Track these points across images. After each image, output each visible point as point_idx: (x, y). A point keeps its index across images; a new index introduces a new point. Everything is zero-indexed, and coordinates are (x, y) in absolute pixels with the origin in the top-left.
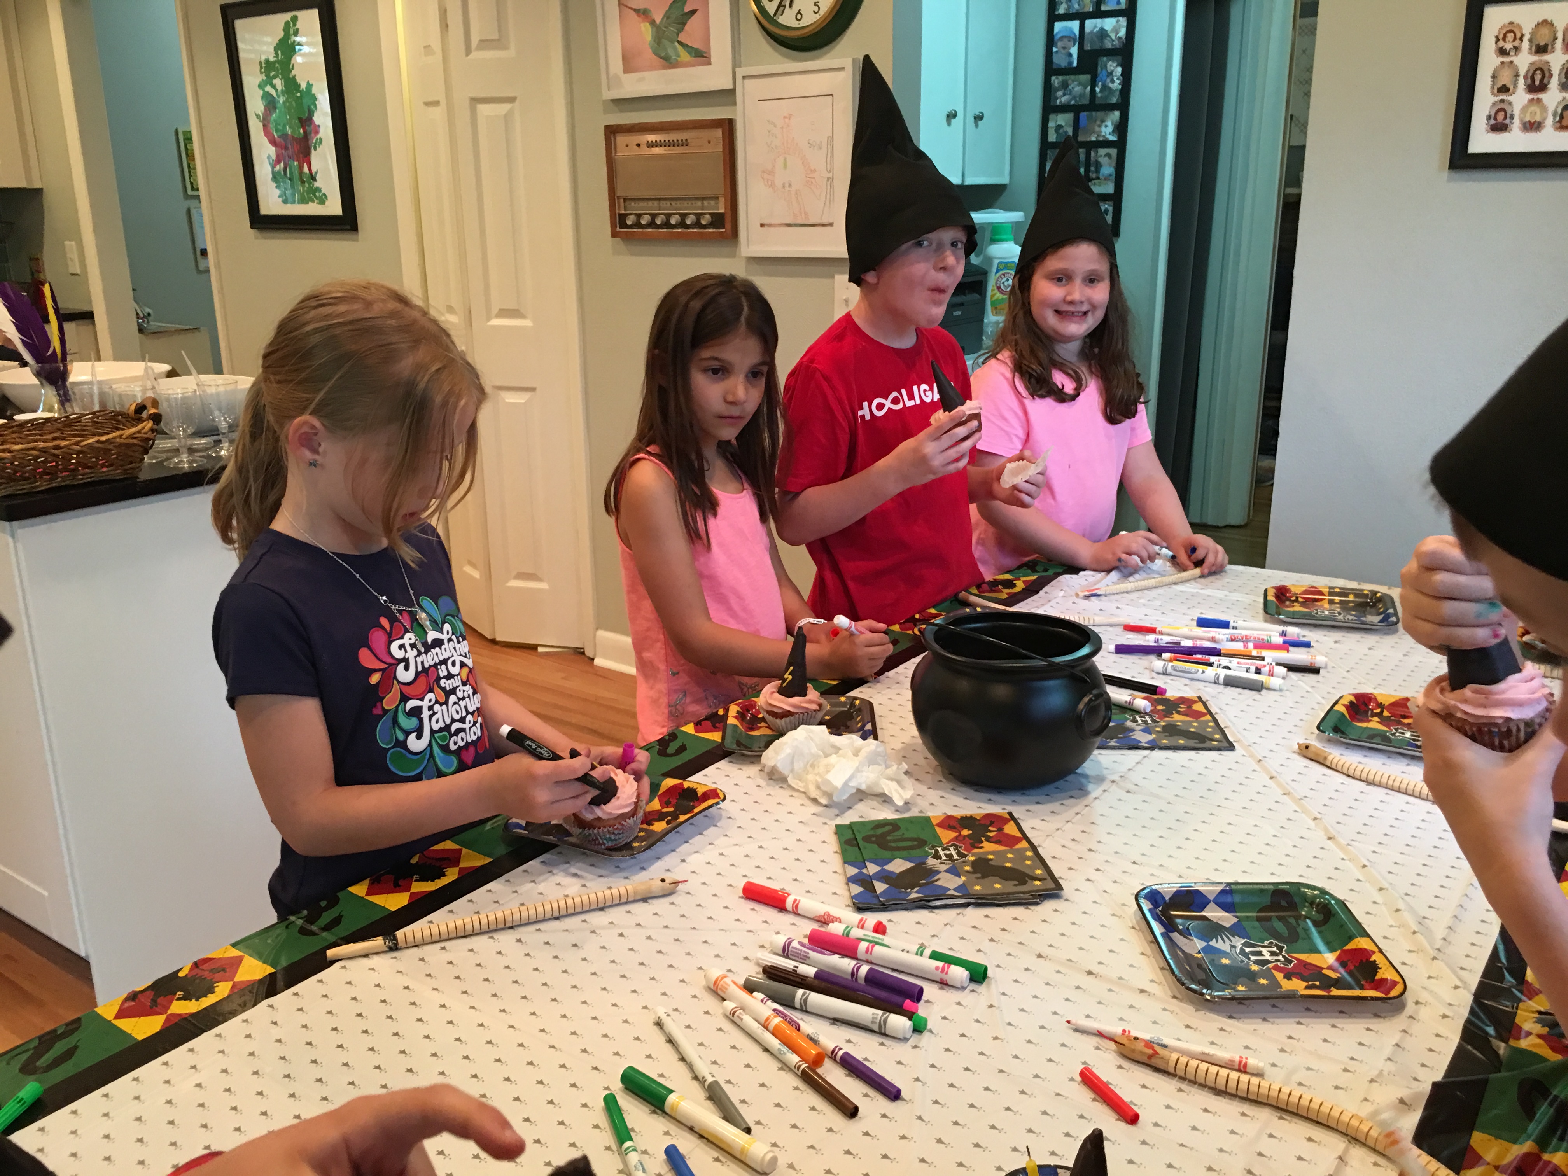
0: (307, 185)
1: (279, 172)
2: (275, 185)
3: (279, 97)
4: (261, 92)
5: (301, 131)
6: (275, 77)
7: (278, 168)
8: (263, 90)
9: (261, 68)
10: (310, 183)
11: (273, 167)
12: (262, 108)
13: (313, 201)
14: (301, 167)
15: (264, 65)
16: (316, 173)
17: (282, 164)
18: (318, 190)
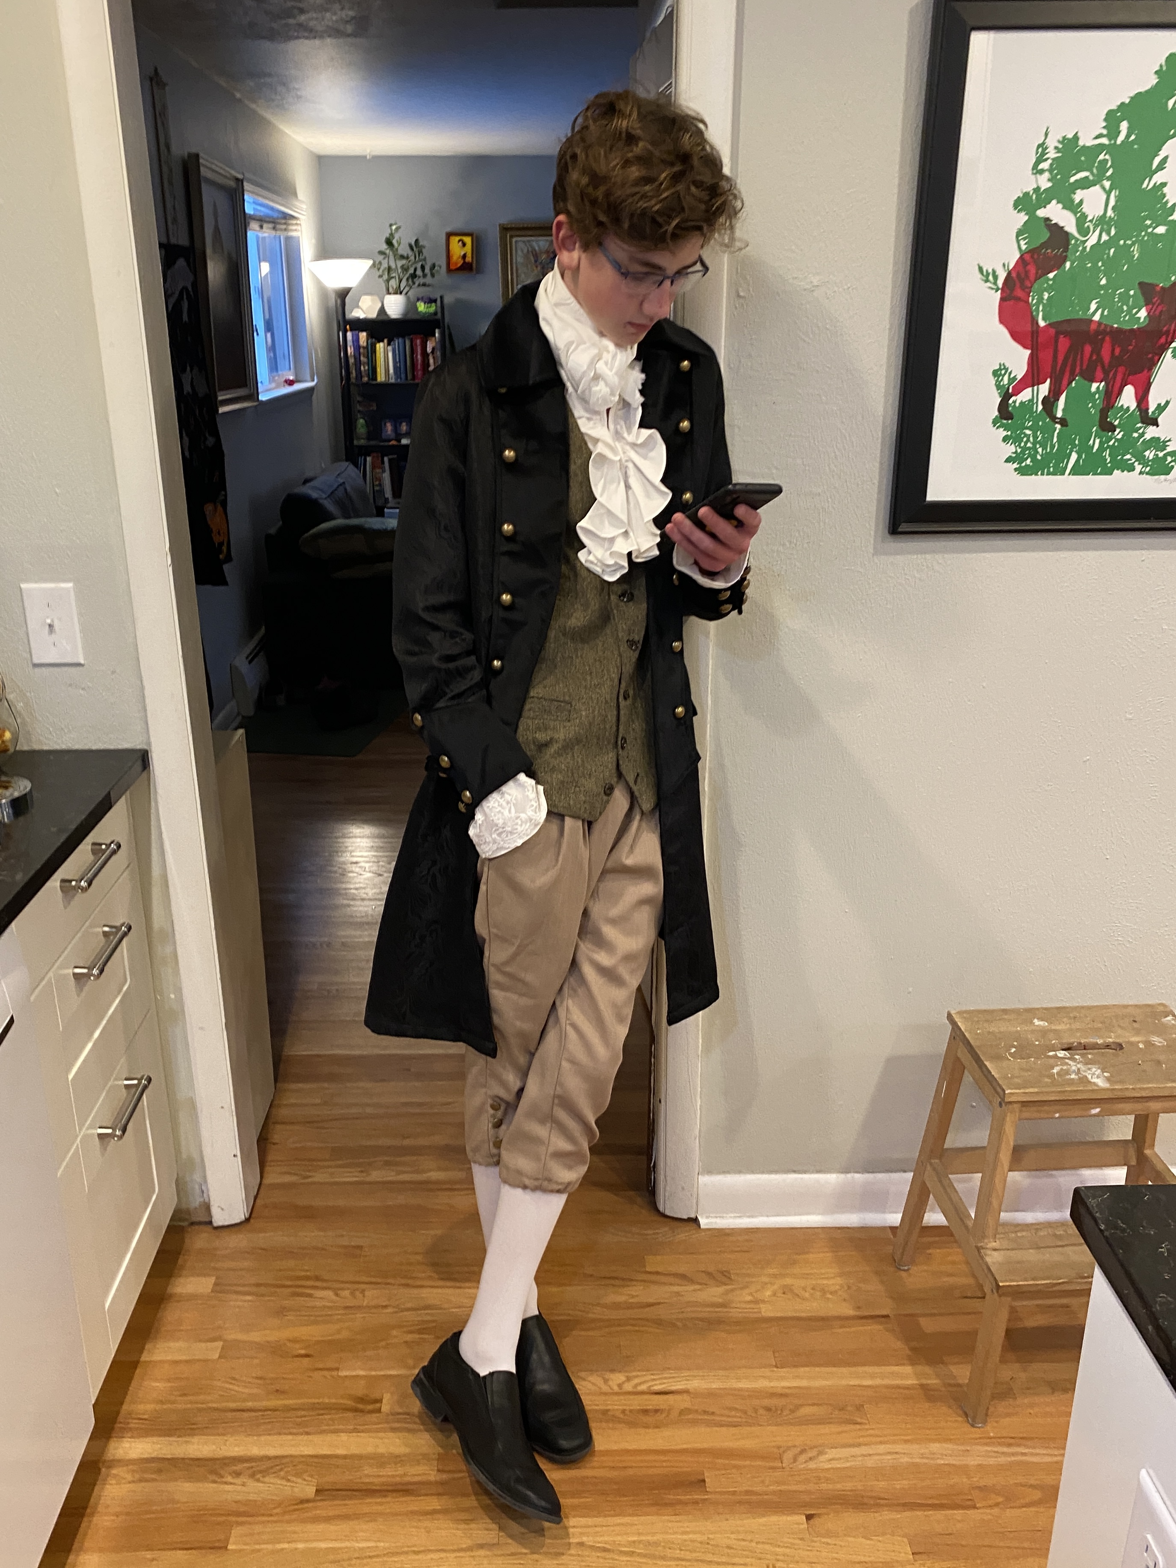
0: (1119, 434)
1: (1027, 406)
2: (1002, 433)
3: (1084, 231)
4: (1023, 218)
5: (1143, 314)
6: (1085, 184)
7: (1025, 395)
8: (1031, 213)
9: (1040, 160)
10: (1129, 429)
11: (1006, 397)
12: (1013, 258)
13: (1131, 469)
14: (1111, 395)
15: (1052, 154)
16: (1161, 409)
17: (1044, 389)
18: (1158, 444)
